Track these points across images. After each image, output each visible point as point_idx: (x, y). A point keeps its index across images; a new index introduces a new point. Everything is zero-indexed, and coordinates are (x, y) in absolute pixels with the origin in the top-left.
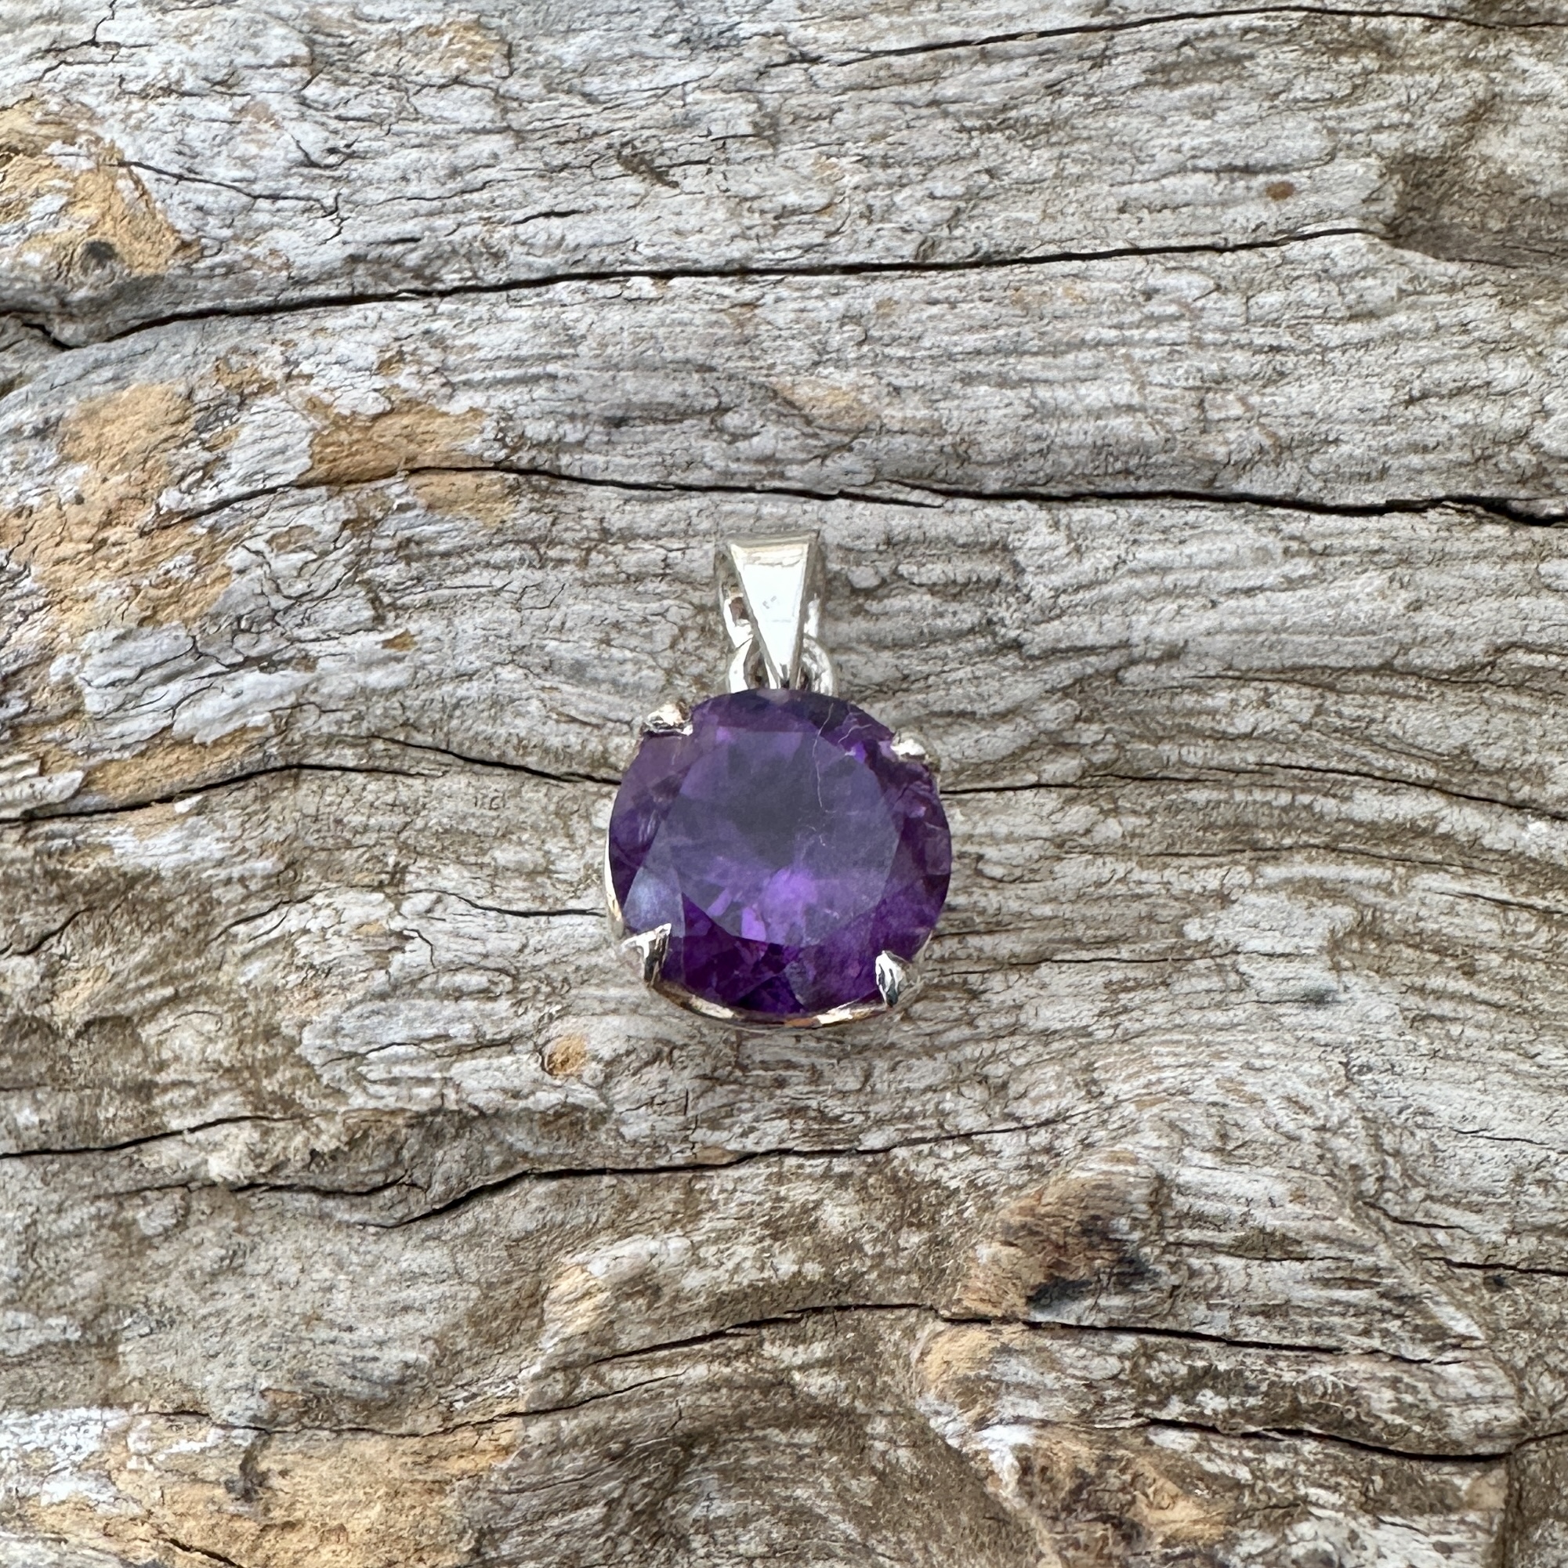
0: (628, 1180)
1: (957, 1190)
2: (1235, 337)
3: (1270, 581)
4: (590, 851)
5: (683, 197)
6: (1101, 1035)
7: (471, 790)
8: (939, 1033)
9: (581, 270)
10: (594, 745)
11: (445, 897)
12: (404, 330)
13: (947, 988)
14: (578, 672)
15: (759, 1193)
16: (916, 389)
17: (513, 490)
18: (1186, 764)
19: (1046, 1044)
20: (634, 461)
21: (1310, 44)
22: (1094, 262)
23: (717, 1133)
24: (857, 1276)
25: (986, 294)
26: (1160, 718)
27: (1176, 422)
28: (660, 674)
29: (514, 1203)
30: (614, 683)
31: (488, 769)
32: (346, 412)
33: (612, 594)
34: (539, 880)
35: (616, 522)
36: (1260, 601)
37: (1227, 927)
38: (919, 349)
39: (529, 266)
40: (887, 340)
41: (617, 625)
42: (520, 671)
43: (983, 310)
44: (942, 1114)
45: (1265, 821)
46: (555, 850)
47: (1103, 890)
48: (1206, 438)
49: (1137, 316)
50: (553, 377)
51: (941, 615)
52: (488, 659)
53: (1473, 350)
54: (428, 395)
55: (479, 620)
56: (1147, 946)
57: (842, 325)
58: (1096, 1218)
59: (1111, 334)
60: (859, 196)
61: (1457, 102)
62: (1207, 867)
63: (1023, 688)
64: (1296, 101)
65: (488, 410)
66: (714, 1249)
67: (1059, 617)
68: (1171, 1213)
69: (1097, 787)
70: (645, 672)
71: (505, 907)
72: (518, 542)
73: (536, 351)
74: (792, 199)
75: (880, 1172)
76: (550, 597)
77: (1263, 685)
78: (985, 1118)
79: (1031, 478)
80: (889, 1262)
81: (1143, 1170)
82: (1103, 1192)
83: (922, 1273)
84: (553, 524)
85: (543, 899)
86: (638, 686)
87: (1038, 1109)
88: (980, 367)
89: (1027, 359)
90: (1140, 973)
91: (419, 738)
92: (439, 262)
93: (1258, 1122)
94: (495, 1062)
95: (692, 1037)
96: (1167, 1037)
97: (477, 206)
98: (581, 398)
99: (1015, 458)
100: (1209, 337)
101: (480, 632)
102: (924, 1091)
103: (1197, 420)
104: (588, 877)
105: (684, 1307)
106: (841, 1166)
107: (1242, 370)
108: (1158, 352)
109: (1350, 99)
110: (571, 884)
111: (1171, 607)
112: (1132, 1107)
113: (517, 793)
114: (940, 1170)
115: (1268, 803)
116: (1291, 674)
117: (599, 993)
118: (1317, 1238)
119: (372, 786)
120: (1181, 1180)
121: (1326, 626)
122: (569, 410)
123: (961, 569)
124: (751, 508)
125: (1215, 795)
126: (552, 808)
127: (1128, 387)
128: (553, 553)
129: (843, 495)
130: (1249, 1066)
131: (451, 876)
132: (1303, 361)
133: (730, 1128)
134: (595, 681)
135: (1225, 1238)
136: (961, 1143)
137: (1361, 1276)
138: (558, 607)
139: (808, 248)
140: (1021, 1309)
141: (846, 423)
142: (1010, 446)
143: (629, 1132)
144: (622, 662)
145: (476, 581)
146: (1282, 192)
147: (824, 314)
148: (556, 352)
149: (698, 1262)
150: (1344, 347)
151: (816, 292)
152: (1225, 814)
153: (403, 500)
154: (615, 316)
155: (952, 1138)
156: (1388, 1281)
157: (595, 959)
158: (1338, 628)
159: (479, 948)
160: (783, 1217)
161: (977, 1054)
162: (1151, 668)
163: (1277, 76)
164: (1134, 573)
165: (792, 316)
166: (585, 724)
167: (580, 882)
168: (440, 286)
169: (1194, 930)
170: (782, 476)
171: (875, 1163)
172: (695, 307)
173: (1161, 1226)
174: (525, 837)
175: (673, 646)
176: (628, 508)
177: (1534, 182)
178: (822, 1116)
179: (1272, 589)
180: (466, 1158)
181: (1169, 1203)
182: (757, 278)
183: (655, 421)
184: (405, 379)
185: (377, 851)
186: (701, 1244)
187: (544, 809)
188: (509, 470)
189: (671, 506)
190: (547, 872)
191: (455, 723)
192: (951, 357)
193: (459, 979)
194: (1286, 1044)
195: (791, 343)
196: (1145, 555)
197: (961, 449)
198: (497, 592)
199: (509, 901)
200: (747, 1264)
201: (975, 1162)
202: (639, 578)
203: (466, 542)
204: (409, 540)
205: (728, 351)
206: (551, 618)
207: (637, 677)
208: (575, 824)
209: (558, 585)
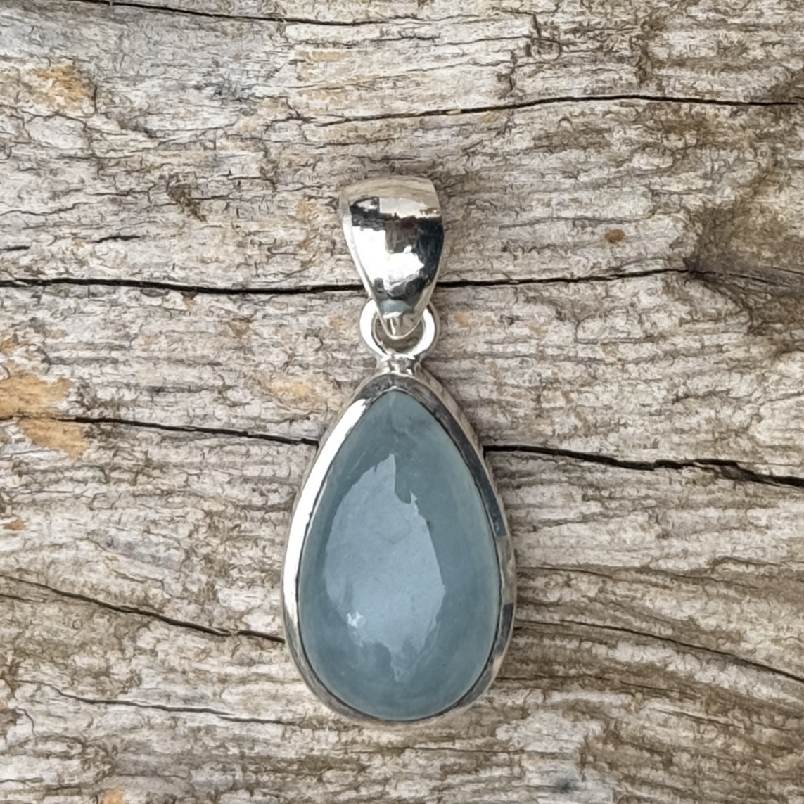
2: (566, 351)
3: (571, 516)
4: (134, 662)
5: (207, 231)
7: (61, 614)
8: (339, 793)
9: (137, 279)
10: (139, 592)
11: (43, 687)
13: (347, 762)
17: (89, 435)
20: (169, 414)
21: (650, 123)
22: (480, 289)
27: (521, 412)
28: (182, 552)
30: (152, 557)
31: (71, 600)
33: (152, 502)
34: (102, 678)
35: (156, 454)
36: (564, 529)
37: (521, 733)
38: (356, 354)
40: (335, 347)
41: (154, 522)
42: (92, 545)
45: (560, 658)
46: (113, 660)
48: (539, 421)
49: (503, 335)
50: (115, 362)
52: (72, 536)
53: (724, 366)
54: (34, 369)
55: (66, 514)
56: (471, 741)
57: (306, 337)
59: (483, 348)
60: (327, 233)
61: (746, 173)
62: (519, 688)
64: (633, 167)
65: (73, 380)
70: (172, 551)
71: (80, 696)
72: (92, 467)
73: (105, 341)
74: (280, 234)
76: (112, 502)
77: (566, 574)
84: (115, 455)
85: (103, 692)
86: (168, 559)
90: (463, 760)
91: (27, 577)
92: (43, 262)
94: (70, 799)
95: (187, 792)
97: (69, 224)
98: (133, 375)
100: (549, 351)
101: (66, 522)
103: (535, 409)
104: (132, 678)
107: (568, 376)
108: (514, 363)
109: (671, 171)
110: (121, 682)
113: (90, 618)
115: (564, 647)
116: (584, 569)
117: (134, 758)
121: (605, 545)
122: (125, 381)
124: (244, 449)
125: (531, 639)
126: (112, 630)
127: (490, 387)
128: (115, 475)
129: (305, 441)
131: (47, 672)
132: (610, 369)
134: (140, 558)
138: (116, 509)
139: (288, 276)
141: (304, 405)
144: (157, 545)
145: (64, 489)
146: (615, 238)
147: (295, 328)
148: (117, 343)
150: (637, 362)
151: (291, 310)
152: (536, 652)
153: (18, 436)
154: (156, 325)
157: (132, 736)
158: (612, 547)
159: (62, 724)
163: (624, 148)
165: (274, 329)
166: (133, 580)
167: (127, 682)
168: (43, 278)
169: (501, 733)
172: (210, 319)
174: (94, 648)
175: (190, 536)
176: (164, 444)
177: (795, 228)
179: (572, 522)
182: (252, 296)
183: (182, 390)
184: (18, 356)
187: (107, 631)
188: (85, 421)
189: (192, 444)
190: (107, 672)
191: (51, 572)
193: (49, 746)
195: (272, 349)
198: (77, 497)
199: (82, 693)
202: (170, 493)
203: (59, 465)
204: (21, 462)
205: (229, 353)
206: (112, 516)
207: (167, 554)
208: (126, 642)
209: (116, 495)
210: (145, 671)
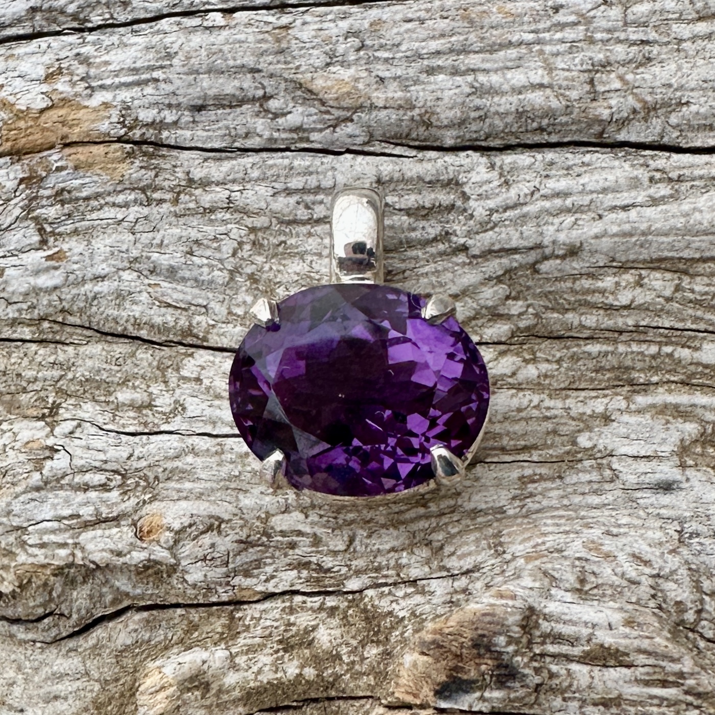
0: (193, 611)
1: (403, 618)
2: (616, 35)
3: (640, 200)
4: (178, 391)
6: (511, 512)
7: (104, 353)
8: (403, 512)
10: (183, 322)
11: (84, 424)
12: (63, 54)
14: (172, 273)
15: (276, 620)
16: (395, 78)
17: (130, 155)
18: (584, 327)
19: (473, 519)
20: (210, 133)
23: (248, 579)
24: (338, 677)
25: (445, 14)
26: (565, 296)
27: (574, 94)
28: (226, 274)
29: (120, 626)
30: (196, 280)
32: (24, 108)
33: (194, 221)
34: (144, 412)
35: (197, 174)
36: (633, 214)
37: (605, 439)
38: (398, 52)
39: (146, 10)
40: (377, 47)
41: (197, 242)
42: (135, 274)
43: (443, 24)
44: (399, 567)
45: (639, 365)
46: (155, 392)
47: (523, 414)
48: (595, 104)
49: (548, 24)
50: (156, 80)
51: (414, 229)
52: (114, 266)
54: (76, 95)
55: (108, 241)
56: (551, 452)
57: (346, 39)
58: (483, 636)
59: (530, 37)
62: (597, 397)
63: (470, 277)
65: (115, 104)
66: (245, 658)
67: (492, 228)
68: (538, 633)
69: (522, 344)
70: (217, 273)
71: (121, 430)
72: (133, 189)
73: (146, 64)
75: (357, 606)
76: (154, 225)
77: (637, 272)
78: (427, 569)
79: (474, 136)
80: (357, 667)
81: (519, 603)
82: (488, 619)
83: (377, 674)
84: (156, 176)
85: (146, 424)
86: (211, 282)
87: (462, 563)
88: (440, 63)
89: (472, 56)
90: (543, 470)
91: (71, 319)
92: (89, 9)
93: (609, 571)
94: (107, 532)
96: (556, 513)
98: (174, 93)
99: (462, 123)
100: (598, 36)
101: (108, 249)
102: (389, 551)
103: (589, 93)
104: (175, 409)
105: (225, 697)
106: (331, 602)
107: (621, 58)
108: (562, 48)
110: (164, 414)
111: (570, 219)
112: (522, 561)
113: (133, 355)
114: (394, 605)
115: (642, 353)
116: (657, 264)
117: (178, 486)
118: (640, 651)
119: (41, 352)
120: (547, 611)
121: (679, 229)
122: (167, 102)
123: (428, 198)
124: (287, 162)
125: (605, 348)
126: (155, 363)
127: (540, 72)
128: (157, 195)
129: (349, 151)
130: (608, 533)
131: (89, 410)
132: (665, 49)
133: (257, 576)
134: (184, 280)
135: (577, 651)
136: (410, 586)
137: (671, 679)
138: (158, 231)
140: (431, 699)
141: (347, 103)
142: (459, 114)
143: (190, 578)
144: (201, 267)
145: (106, 215)
147: (335, 31)
148: (158, 64)
149: (234, 667)
150: (693, 39)
151: (330, 17)
152: (613, 361)
153: (59, 164)
154: (197, 39)
155: (405, 582)
156: (691, 682)
157: (177, 463)
158: (688, 231)
159: (102, 456)
160: (292, 636)
161: (427, 525)
162: (558, 261)
164: (545, 197)
165: (313, 33)
166: (176, 307)
167: (170, 413)
168: (90, 25)
169: (584, 441)
170: (308, 140)
171: (354, 600)
172: (250, 30)
173: (530, 642)
174: (137, 383)
175: (234, 254)
176: (206, 164)
178: (320, 568)
179: (641, 206)
180: (91, 597)
181: (537, 626)
182: (291, 10)
183: (223, 107)
184: (62, 86)
185: (42, 394)
186: (237, 654)
187: (150, 364)
188: (127, 142)
189: (234, 162)
190: (150, 406)
191: (94, 309)
192: (420, 57)
193: (88, 477)
194: (639, 517)
195: (311, 51)
196: (552, 185)
197: (425, 118)
198: (119, 222)
199: (124, 426)
200: (266, 669)
201: (418, 599)
202: (212, 210)
203: (100, 190)
204: (63, 190)
205: (270, 59)
206: (154, 239)
207: (210, 276)
208: (170, 373)
209: (159, 217)
210: (190, 399)
